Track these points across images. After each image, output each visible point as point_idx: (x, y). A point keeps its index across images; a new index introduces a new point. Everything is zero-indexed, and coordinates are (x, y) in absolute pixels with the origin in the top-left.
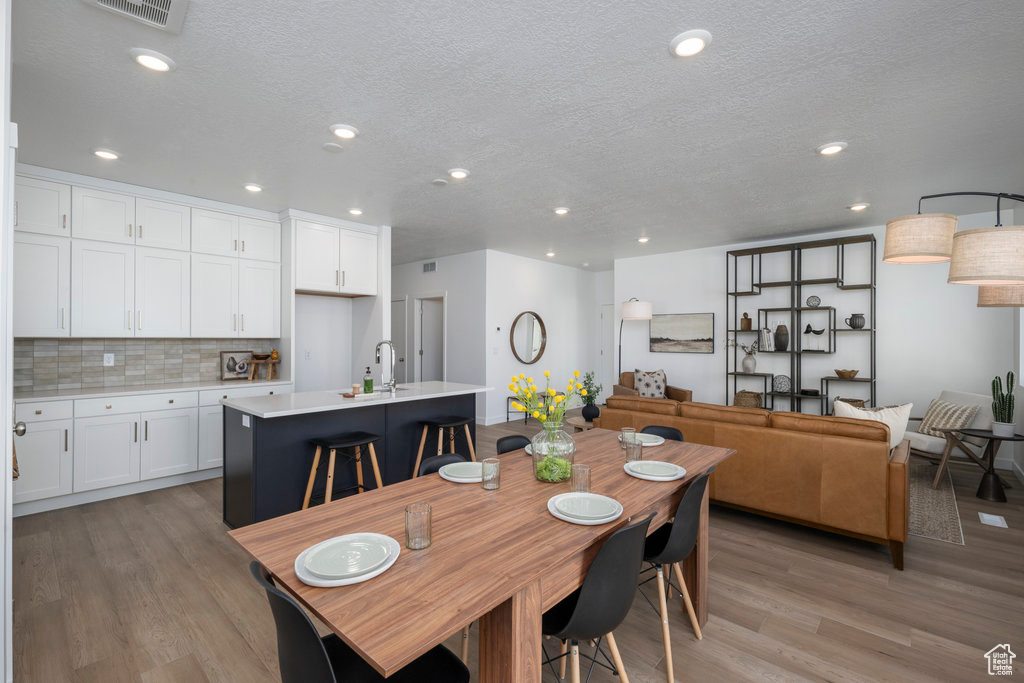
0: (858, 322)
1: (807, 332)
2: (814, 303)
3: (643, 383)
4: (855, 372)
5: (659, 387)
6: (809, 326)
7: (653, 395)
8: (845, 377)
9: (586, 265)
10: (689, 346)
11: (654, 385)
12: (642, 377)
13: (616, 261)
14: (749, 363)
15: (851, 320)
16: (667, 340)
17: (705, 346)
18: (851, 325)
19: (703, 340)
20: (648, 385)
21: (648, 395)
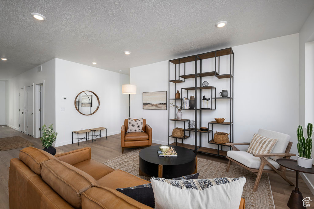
0: (225, 94)
1: (203, 99)
2: (206, 85)
3: (131, 125)
4: (223, 119)
5: (139, 127)
6: (204, 97)
7: (135, 130)
8: (219, 122)
9: (120, 71)
10: (157, 106)
11: (136, 126)
12: (131, 122)
13: (131, 69)
14: (179, 115)
15: (222, 93)
16: (149, 104)
17: (163, 107)
18: (222, 96)
19: (163, 104)
20: (133, 126)
21: (133, 131)
